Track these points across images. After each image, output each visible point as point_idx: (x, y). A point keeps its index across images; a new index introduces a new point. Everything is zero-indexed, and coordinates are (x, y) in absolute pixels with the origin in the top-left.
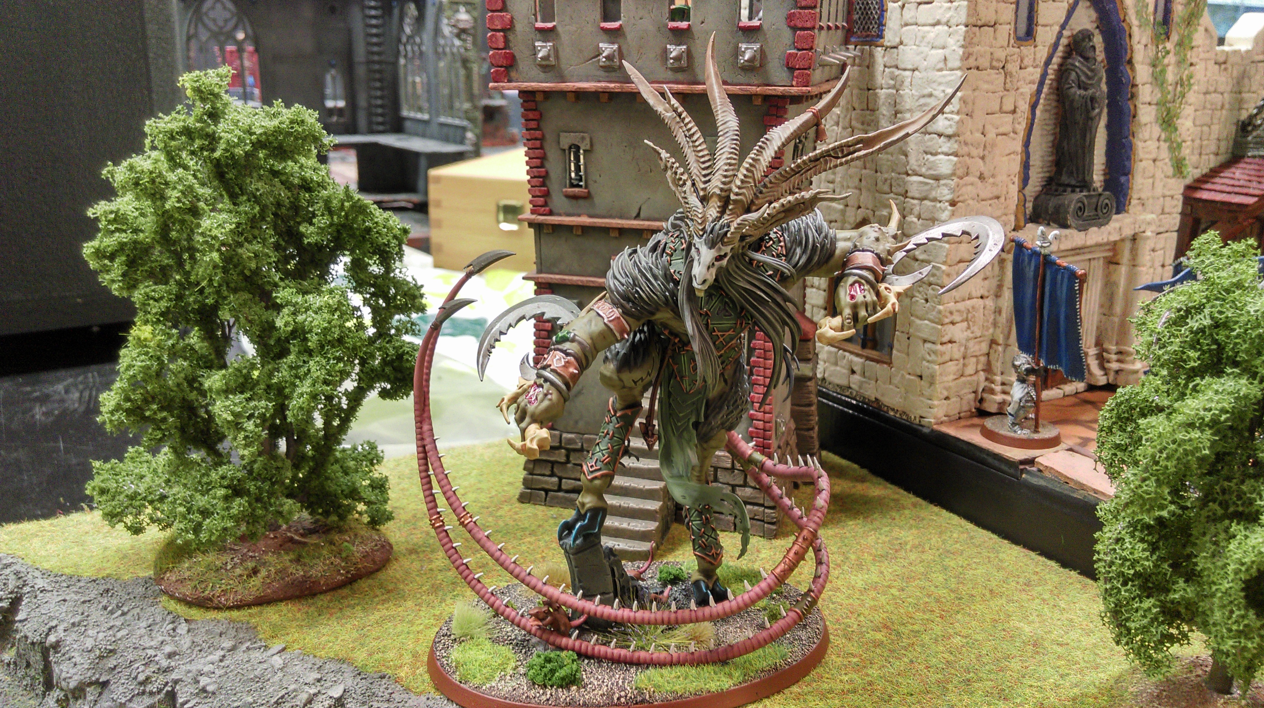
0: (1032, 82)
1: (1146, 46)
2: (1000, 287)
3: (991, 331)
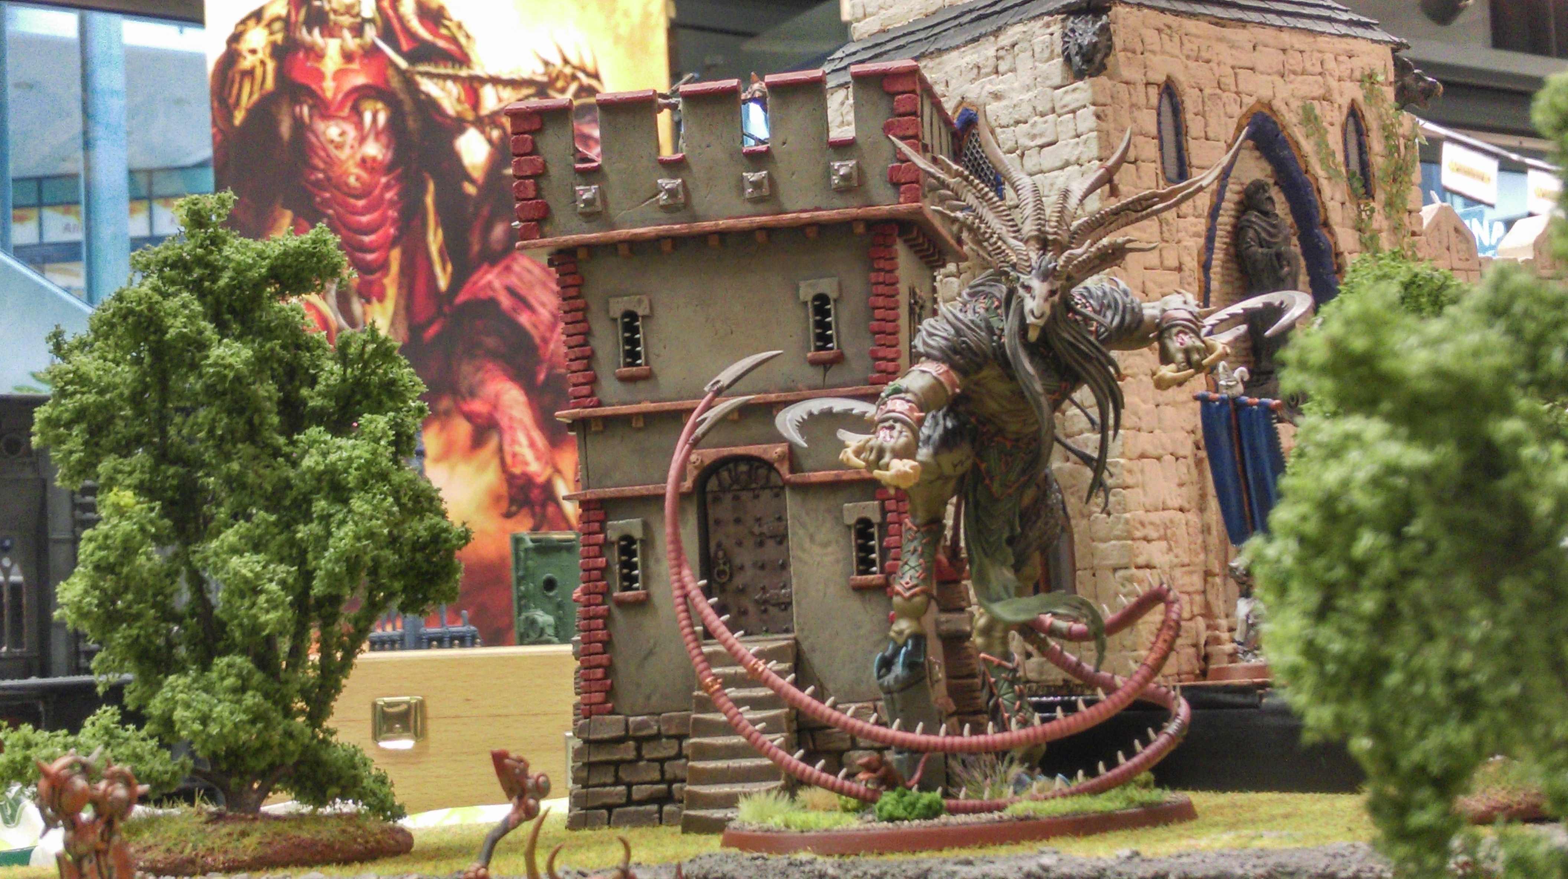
0: (1197, 235)
1: (1343, 204)
2: (1203, 496)
3: (1202, 557)
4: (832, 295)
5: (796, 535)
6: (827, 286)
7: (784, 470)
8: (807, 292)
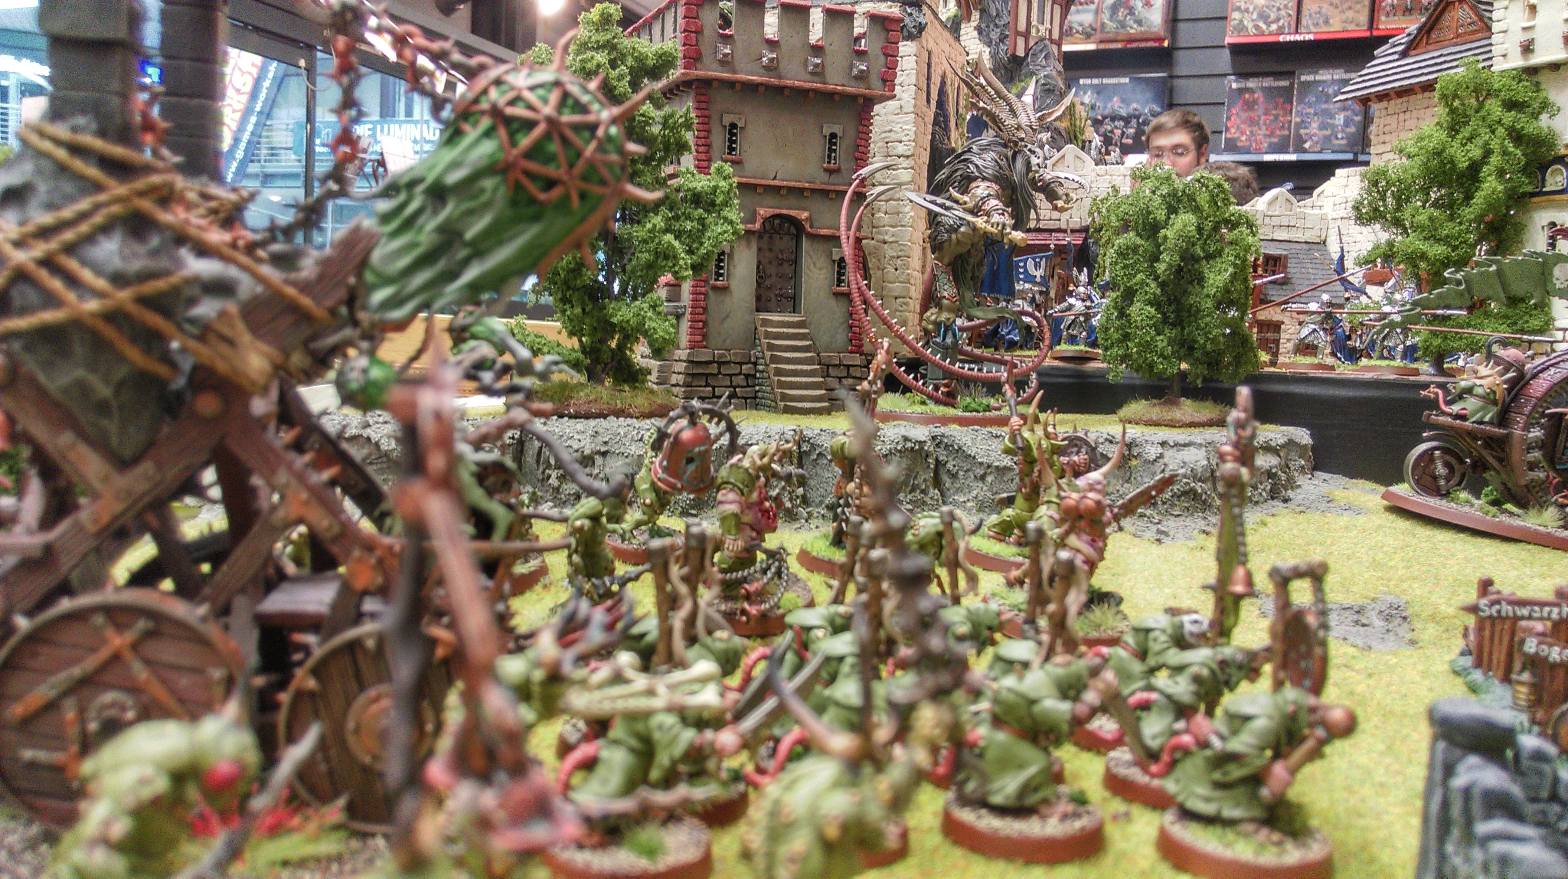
4: (839, 134)
5: (806, 262)
6: (837, 129)
7: (807, 226)
8: (827, 131)
